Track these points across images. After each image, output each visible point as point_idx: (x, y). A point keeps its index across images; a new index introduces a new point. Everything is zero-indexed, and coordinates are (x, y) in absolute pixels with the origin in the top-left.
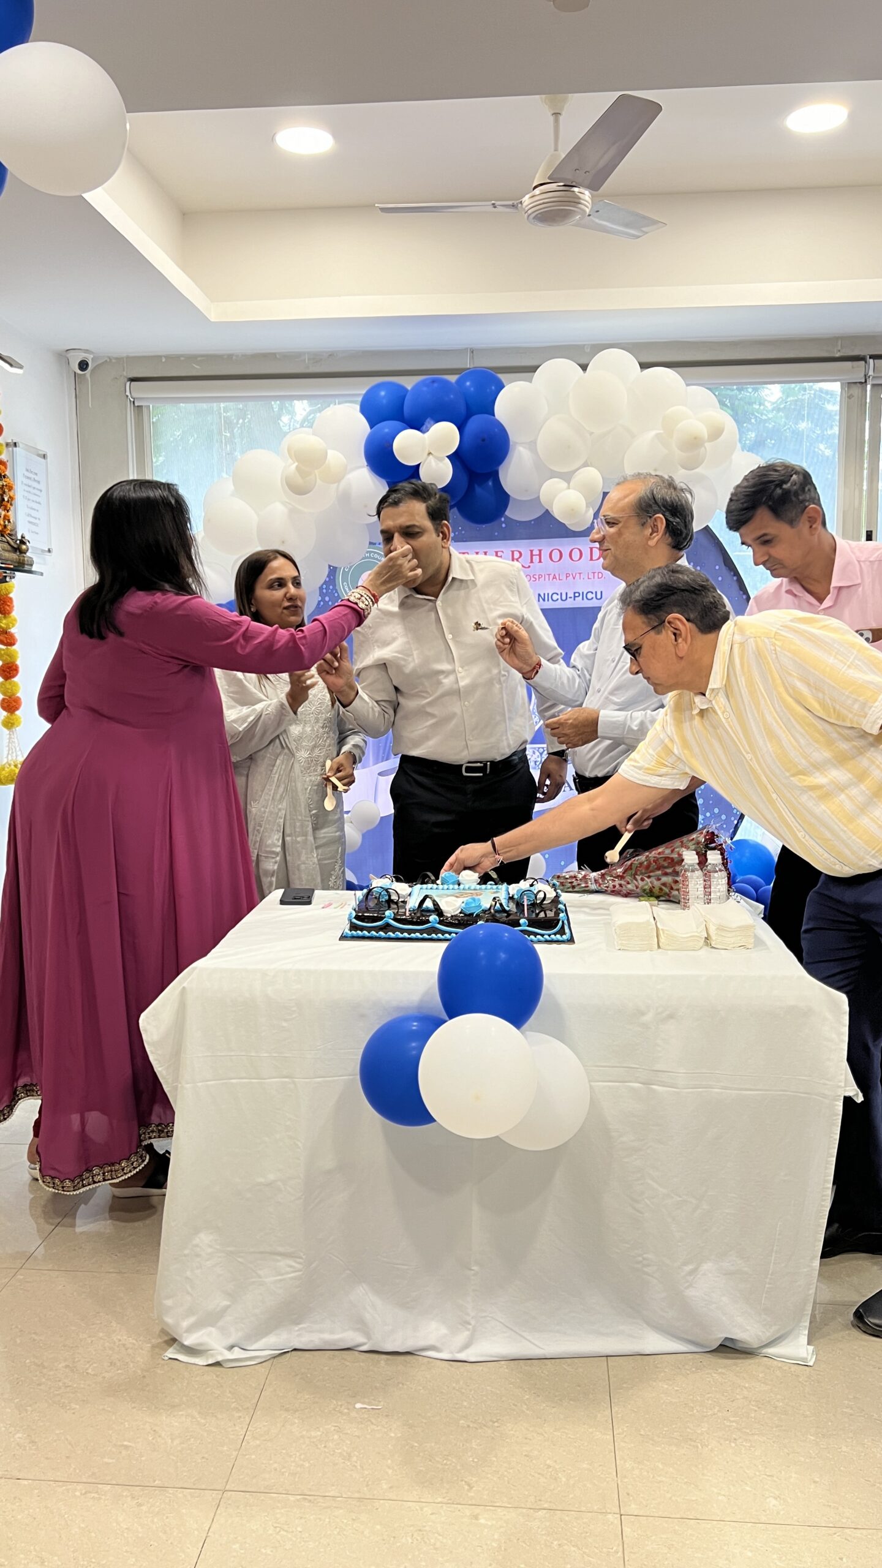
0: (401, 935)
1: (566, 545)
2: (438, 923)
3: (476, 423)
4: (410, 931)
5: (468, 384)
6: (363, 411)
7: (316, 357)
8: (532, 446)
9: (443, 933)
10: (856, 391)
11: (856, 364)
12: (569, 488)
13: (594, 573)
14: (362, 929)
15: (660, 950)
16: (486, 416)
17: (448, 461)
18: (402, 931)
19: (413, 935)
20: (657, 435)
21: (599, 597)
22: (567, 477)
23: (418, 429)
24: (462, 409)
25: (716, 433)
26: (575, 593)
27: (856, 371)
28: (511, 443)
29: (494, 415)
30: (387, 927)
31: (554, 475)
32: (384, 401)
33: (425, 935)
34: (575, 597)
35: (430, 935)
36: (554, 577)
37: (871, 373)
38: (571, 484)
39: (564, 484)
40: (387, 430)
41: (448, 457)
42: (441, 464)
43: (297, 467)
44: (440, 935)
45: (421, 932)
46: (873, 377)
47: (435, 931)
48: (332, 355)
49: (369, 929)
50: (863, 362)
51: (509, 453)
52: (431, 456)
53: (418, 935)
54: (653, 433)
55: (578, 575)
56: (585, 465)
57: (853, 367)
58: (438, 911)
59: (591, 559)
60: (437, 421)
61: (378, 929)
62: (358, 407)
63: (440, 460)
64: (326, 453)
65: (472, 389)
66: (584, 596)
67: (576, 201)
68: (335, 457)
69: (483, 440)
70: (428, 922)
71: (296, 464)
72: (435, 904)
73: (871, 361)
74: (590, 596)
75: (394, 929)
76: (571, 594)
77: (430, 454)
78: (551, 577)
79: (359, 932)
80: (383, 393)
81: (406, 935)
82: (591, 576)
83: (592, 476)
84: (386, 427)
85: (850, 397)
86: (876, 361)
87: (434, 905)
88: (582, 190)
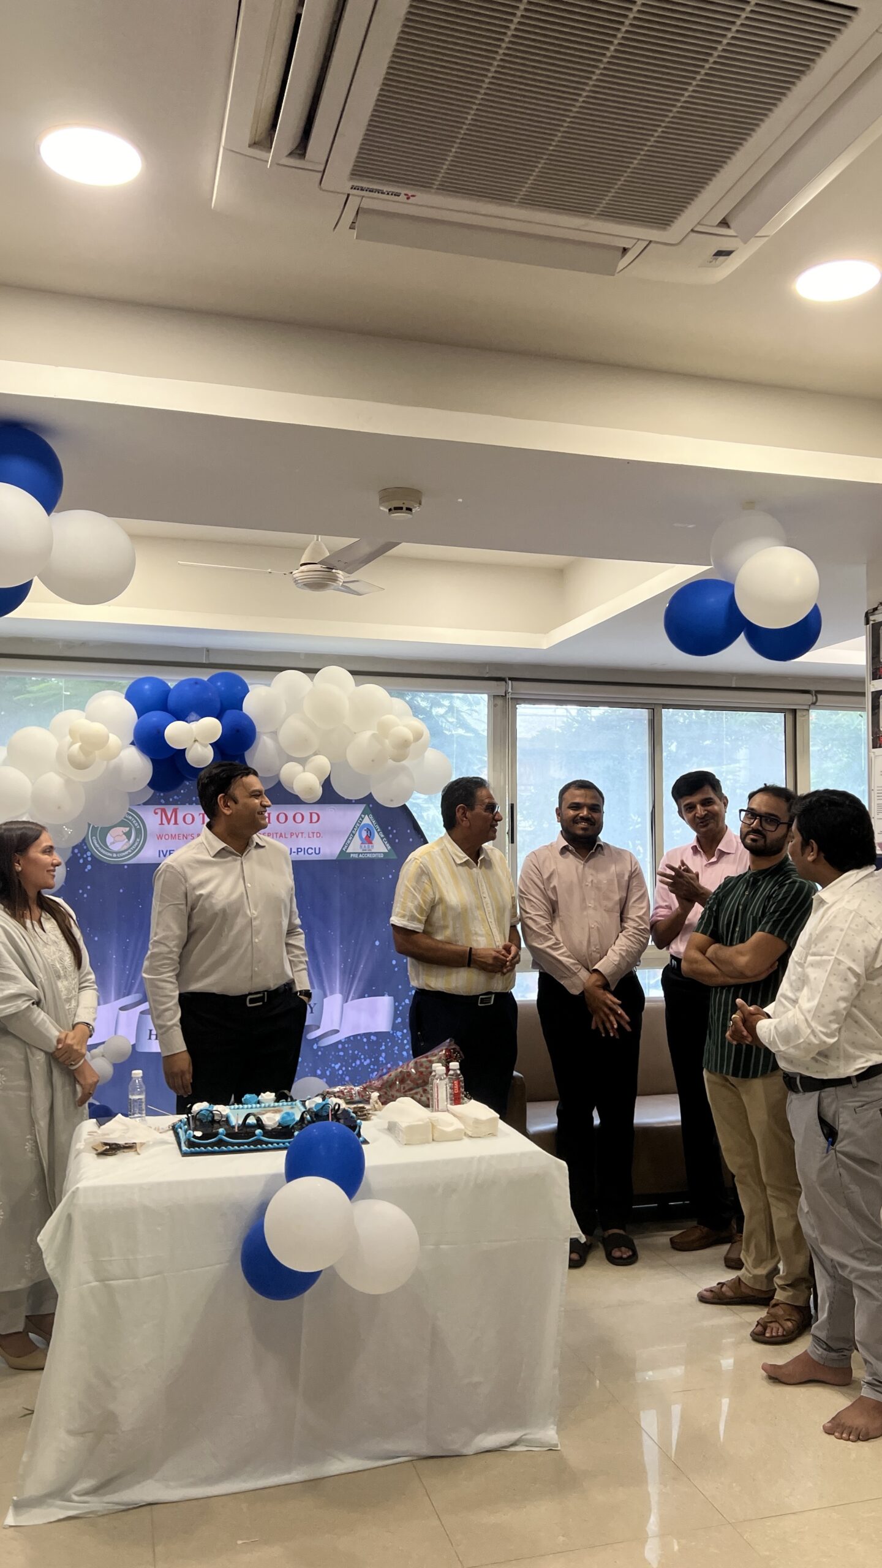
0: (231, 1148)
1: (290, 810)
2: (263, 1136)
3: (230, 714)
4: (239, 1145)
5: (219, 684)
6: (129, 697)
7: (69, 644)
8: (274, 734)
9: (267, 1143)
10: (500, 702)
11: (499, 683)
12: (304, 771)
13: (313, 833)
14: (199, 1145)
15: (434, 1143)
16: (238, 711)
17: (210, 747)
18: (233, 1145)
19: (242, 1147)
20: (374, 735)
21: (317, 852)
22: (302, 762)
23: (183, 720)
24: (218, 705)
25: (418, 736)
26: (298, 849)
27: (499, 688)
28: (257, 734)
29: (242, 710)
30: (220, 1143)
31: (291, 759)
32: (148, 693)
33: (252, 1147)
34: (298, 852)
35: (257, 1146)
36: (281, 836)
37: (510, 690)
38: (306, 768)
39: (299, 768)
40: (154, 719)
41: (211, 744)
42: (206, 750)
43: (80, 747)
44: (264, 1146)
45: (249, 1144)
46: (512, 693)
47: (261, 1142)
48: (84, 644)
49: (205, 1146)
50: (504, 683)
51: (255, 742)
52: (197, 743)
53: (246, 1147)
54: (367, 734)
55: (300, 835)
56: (315, 754)
57: (498, 685)
58: (260, 1124)
59: (311, 822)
60: (202, 717)
61: (212, 1145)
62: (124, 696)
63: (206, 746)
64: (108, 737)
65: (223, 688)
66: (306, 851)
67: (334, 579)
68: (114, 740)
69: (238, 731)
70: (255, 1135)
71: (80, 744)
72: (259, 1120)
73: (510, 682)
74: (310, 851)
75: (227, 1144)
76: (294, 850)
77: (196, 741)
78: (278, 835)
79: (197, 1149)
80: (147, 687)
81: (236, 1148)
82: (311, 835)
83: (323, 762)
84: (155, 716)
85: (495, 705)
86: (514, 683)
87: (257, 1120)
88: (338, 571)
